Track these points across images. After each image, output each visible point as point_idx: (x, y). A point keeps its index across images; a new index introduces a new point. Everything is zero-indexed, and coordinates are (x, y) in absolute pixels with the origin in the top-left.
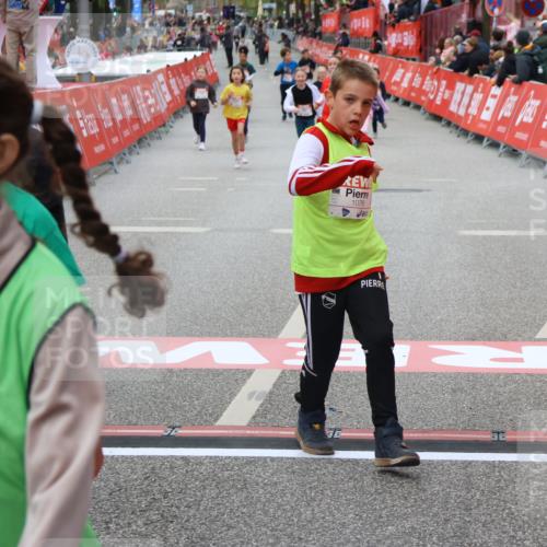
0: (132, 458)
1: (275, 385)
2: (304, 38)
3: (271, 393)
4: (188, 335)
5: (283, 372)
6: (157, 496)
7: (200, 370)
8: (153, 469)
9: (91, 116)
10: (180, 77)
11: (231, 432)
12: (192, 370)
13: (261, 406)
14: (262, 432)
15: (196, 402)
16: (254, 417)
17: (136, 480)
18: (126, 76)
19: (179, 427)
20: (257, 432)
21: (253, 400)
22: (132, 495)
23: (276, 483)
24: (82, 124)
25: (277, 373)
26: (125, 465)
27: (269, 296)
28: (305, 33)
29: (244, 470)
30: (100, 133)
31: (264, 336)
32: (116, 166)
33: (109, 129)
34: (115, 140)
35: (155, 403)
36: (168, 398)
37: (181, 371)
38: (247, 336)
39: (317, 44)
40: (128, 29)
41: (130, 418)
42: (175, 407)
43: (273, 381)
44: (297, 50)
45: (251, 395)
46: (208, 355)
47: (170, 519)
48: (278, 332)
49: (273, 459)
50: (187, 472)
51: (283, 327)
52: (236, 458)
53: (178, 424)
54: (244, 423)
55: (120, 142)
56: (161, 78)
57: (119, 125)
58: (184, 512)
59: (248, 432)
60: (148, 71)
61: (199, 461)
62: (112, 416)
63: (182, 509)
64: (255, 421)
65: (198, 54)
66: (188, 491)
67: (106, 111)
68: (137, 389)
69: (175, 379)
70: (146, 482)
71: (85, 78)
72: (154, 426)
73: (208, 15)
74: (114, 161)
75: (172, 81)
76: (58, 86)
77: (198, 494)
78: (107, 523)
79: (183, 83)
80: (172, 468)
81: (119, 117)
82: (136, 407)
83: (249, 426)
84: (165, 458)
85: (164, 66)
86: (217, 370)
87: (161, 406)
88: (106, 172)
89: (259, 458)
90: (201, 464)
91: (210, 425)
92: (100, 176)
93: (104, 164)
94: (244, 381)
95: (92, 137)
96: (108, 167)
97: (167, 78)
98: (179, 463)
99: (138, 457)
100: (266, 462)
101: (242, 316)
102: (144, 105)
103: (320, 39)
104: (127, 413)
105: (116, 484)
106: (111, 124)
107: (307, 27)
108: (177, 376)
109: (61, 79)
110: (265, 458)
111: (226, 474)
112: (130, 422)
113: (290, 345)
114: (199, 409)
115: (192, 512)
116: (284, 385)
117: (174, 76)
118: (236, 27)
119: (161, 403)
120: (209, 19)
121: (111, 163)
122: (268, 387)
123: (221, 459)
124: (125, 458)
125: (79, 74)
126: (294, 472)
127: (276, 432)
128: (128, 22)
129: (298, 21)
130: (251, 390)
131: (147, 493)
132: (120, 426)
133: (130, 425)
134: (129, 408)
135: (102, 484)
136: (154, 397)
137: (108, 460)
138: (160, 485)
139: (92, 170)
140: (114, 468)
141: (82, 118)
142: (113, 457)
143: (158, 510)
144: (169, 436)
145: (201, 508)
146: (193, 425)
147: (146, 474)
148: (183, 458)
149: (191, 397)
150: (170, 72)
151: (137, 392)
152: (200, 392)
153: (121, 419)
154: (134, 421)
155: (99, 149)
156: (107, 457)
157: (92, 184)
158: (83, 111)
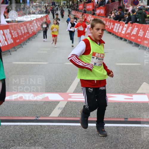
0: (26, 125)
1: (65, 106)
2: (74, 11)
3: (64, 108)
5: (68, 102)
6: (33, 136)
7: (45, 101)
8: (32, 128)
9: (16, 32)
10: (40, 21)
11: (53, 118)
12: (43, 102)
13: (62, 111)
14: (62, 118)
15: (44, 110)
16: (60, 114)
17: (27, 131)
18: (25, 21)
19: (39, 117)
20: (60, 118)
21: (59, 110)
22: (26, 136)
23: (65, 132)
24: (13, 34)
25: (66, 102)
26: (24, 127)
27: (64, 81)
28: (74, 10)
29: (57, 129)
30: (18, 37)
31: (63, 92)
32: (22, 46)
33: (20, 35)
34: (22, 39)
36: (36, 109)
37: (40, 102)
38: (58, 92)
39: (77, 12)
40: (26, 8)
42: (38, 112)
43: (65, 104)
44: (72, 14)
45: (59, 108)
46: (47, 97)
47: (36, 142)
48: (66, 91)
49: (65, 126)
50: (41, 129)
51: (68, 90)
52: (55, 126)
53: (39, 116)
54: (57, 116)
55: (23, 39)
56: (35, 22)
57: (23, 34)
59: (58, 118)
60: (31, 20)
61: (45, 126)
63: (40, 139)
64: (60, 116)
65: (45, 15)
66: (41, 135)
67: (20, 30)
70: (30, 132)
71: (14, 22)
72: (32, 117)
73: (48, 4)
74: (22, 44)
75: (38, 23)
76: (6, 23)
77: (44, 135)
78: (19, 143)
80: (37, 128)
81: (23, 32)
82: (27, 112)
83: (58, 117)
84: (35, 125)
85: (35, 18)
86: (50, 102)
87: (34, 111)
88: (19, 47)
89: (61, 125)
90: (45, 127)
91: (48, 116)
92: (18, 48)
94: (57, 105)
95: (16, 38)
96: (20, 46)
99: (28, 125)
100: (63, 127)
101: (57, 87)
102: (30, 29)
103: (78, 11)
104: (25, 113)
105: (22, 133)
106: (21, 34)
107: (75, 8)
109: (8, 22)
110: (62, 126)
111: (52, 130)
113: (70, 95)
114: (45, 112)
115: (42, 140)
116: (68, 106)
117: (38, 21)
118: (55, 8)
119: (34, 110)
120: (48, 6)
121: (21, 45)
122: (64, 106)
123: (51, 126)
124: (24, 126)
125: (12, 21)
126: (70, 129)
127: (66, 119)
128: (26, 6)
129: (72, 6)
130: (59, 107)
131: (30, 135)
132: (23, 117)
133: (26, 116)
134: (25, 112)
135: (18, 133)
136: (33, 109)
137: (20, 126)
138: (34, 133)
139: (16, 47)
140: (21, 128)
141: (13, 33)
142: (21, 125)
143: (33, 140)
144: (36, 119)
145: (45, 139)
146: (43, 116)
147: (30, 130)
148: (40, 125)
149: (42, 109)
150: (37, 20)
151: (28, 107)
152: (45, 107)
153: (23, 115)
154: (27, 115)
155: (18, 41)
156: (19, 125)
157: (16, 51)
158: (13, 31)
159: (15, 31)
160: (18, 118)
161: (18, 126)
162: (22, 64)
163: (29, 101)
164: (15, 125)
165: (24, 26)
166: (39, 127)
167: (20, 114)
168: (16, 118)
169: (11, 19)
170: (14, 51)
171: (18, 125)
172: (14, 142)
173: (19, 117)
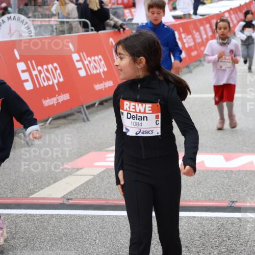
0: (211, 218)
4: (241, 152)
6: (224, 239)
7: (248, 171)
8: (222, 224)
9: (190, 36)
10: (237, 13)
12: (243, 171)
15: (245, 188)
17: (213, 230)
18: (208, 15)
19: (236, 202)
22: (211, 238)
24: (185, 41)
26: (207, 221)
30: (195, 46)
32: (203, 62)
33: (199, 43)
35: (223, 188)
36: (230, 186)
37: (237, 171)
41: (210, 196)
42: (234, 191)
47: (231, 251)
50: (240, 226)
53: (235, 200)
56: (227, 15)
57: (205, 41)
58: (239, 247)
60: (220, 11)
62: (201, 195)
63: (238, 246)
66: (241, 236)
67: (198, 33)
68: (214, 181)
69: (234, 175)
70: (219, 231)
71: (187, 17)
72: (222, 201)
74: (202, 59)
76: (172, 21)
77: (247, 238)
78: (198, 253)
79: (239, 17)
80: (232, 224)
81: (204, 37)
82: (213, 191)
84: (229, 218)
85: (228, 8)
87: (226, 190)
88: (198, 66)
92: (194, 68)
93: (197, 61)
95: (190, 48)
97: (230, 15)
98: (236, 221)
99: (214, 217)
104: (209, 194)
105: (203, 232)
106: (200, 40)
108: (235, 174)
109: (175, 17)
112: (210, 199)
114: (246, 192)
115: (243, 248)
117: (234, 13)
119: (227, 188)
121: (201, 61)
124: (207, 218)
125: (184, 15)
131: (219, 237)
132: (206, 201)
134: (209, 191)
135: (196, 232)
136: (223, 185)
137: (199, 219)
138: (226, 233)
139: (190, 65)
140: (202, 223)
141: (185, 38)
142: (201, 217)
143: (225, 246)
144: (231, 206)
145: (248, 246)
146: (244, 201)
147: (219, 226)
148: (238, 218)
149: (242, 186)
150: (231, 12)
151: (214, 183)
152: (247, 183)
153: (205, 197)
154: (212, 198)
155: (194, 53)
156: (198, 217)
157: (191, 72)
158: (186, 34)
159: (188, 35)
160: (194, 203)
161: (196, 219)
162: (202, 98)
163: (216, 171)
164: (190, 217)
165: (207, 23)
166: (237, 221)
167: (199, 195)
168: (192, 203)
169: (182, 11)
170: (187, 73)
171: (194, 217)
172: (189, 250)
173: (198, 201)
